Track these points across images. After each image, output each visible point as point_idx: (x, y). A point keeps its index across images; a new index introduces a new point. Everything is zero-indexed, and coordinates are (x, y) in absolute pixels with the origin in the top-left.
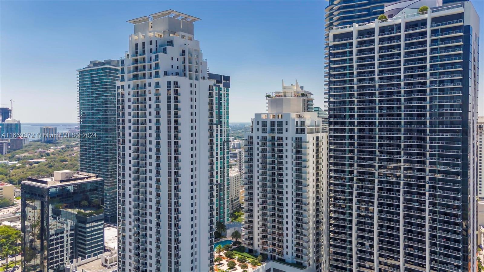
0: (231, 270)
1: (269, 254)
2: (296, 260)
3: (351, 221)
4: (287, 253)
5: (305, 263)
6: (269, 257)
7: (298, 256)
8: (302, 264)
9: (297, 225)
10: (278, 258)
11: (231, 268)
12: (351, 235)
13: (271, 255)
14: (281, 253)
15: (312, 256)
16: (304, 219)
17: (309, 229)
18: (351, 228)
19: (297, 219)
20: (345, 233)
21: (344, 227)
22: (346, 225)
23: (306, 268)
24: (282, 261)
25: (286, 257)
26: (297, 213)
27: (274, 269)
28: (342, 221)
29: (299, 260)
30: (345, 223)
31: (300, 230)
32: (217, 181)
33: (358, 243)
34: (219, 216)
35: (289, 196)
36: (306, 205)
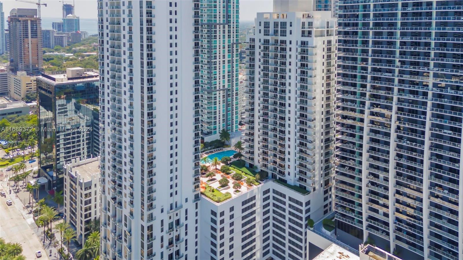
0: (222, 188)
1: (270, 173)
2: (298, 184)
3: (361, 146)
4: (289, 174)
5: (309, 188)
6: (270, 175)
7: (301, 179)
8: (305, 188)
9: (301, 144)
10: (279, 178)
11: (222, 186)
12: (360, 163)
13: (272, 174)
14: (282, 173)
15: (318, 179)
16: (309, 138)
17: (314, 148)
18: (361, 154)
19: (302, 137)
20: (354, 160)
21: (353, 152)
22: (355, 150)
23: (309, 193)
24: (283, 182)
25: (287, 178)
26: (301, 130)
27: (273, 190)
28: (351, 145)
29: (303, 184)
30: (353, 148)
31: (304, 149)
32: (224, 86)
33: (370, 174)
34: (227, 123)
35: (293, 109)
36: (310, 121)
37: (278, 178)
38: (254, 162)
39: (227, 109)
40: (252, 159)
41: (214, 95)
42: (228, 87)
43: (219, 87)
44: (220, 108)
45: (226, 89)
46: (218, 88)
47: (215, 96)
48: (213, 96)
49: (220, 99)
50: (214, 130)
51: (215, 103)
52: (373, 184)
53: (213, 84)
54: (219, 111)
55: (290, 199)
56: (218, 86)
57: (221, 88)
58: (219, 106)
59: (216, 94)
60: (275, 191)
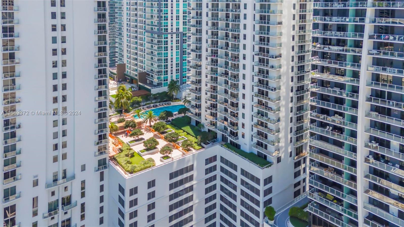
0: (146, 152)
1: (220, 134)
2: (255, 150)
3: (355, 90)
4: (243, 136)
5: (272, 158)
6: (219, 136)
7: (259, 144)
8: (265, 157)
9: (261, 93)
10: (231, 141)
11: (147, 150)
12: (354, 120)
13: (223, 135)
14: (234, 134)
15: (283, 145)
16: (272, 84)
17: (279, 99)
18: (355, 105)
19: (261, 82)
20: (341, 114)
21: (340, 101)
22: (344, 96)
23: (270, 166)
24: (235, 147)
25: (240, 141)
26: (261, 72)
27: (221, 157)
28: (338, 90)
29: (263, 152)
30: (341, 94)
31: (264, 101)
32: (177, 29)
33: (372, 139)
34: (181, 74)
35: (249, 42)
36: (273, 58)
37: (229, 142)
38: (200, 118)
39: (181, 57)
40: (199, 115)
41: (165, 38)
42: (184, 31)
43: (172, 29)
44: (172, 56)
45: (181, 33)
46: (169, 31)
47: (166, 40)
48: (163, 40)
49: (172, 44)
50: (164, 81)
51: (166, 49)
52: (377, 157)
53: (163, 25)
54: (172, 59)
55: (244, 173)
56: (169, 28)
57: (174, 31)
58: (172, 53)
59: (167, 38)
60: (222, 160)
